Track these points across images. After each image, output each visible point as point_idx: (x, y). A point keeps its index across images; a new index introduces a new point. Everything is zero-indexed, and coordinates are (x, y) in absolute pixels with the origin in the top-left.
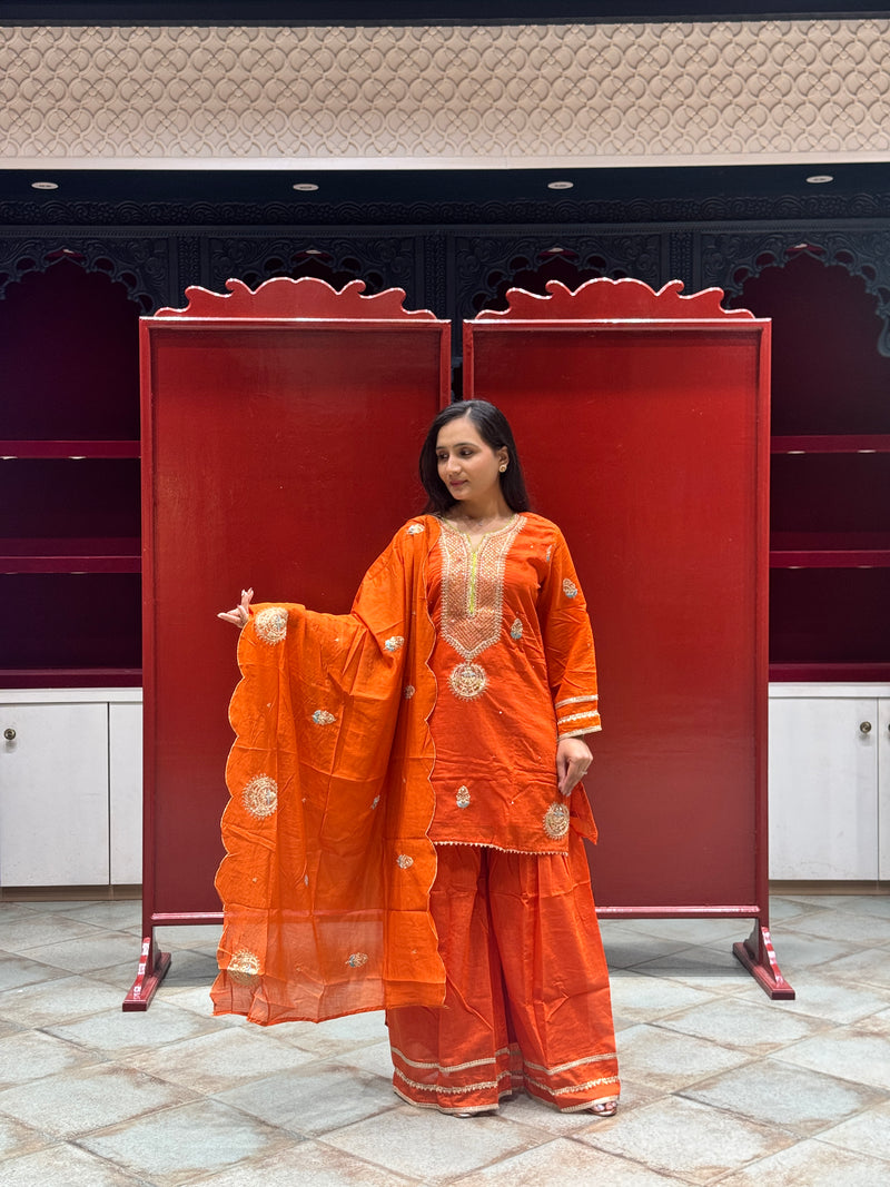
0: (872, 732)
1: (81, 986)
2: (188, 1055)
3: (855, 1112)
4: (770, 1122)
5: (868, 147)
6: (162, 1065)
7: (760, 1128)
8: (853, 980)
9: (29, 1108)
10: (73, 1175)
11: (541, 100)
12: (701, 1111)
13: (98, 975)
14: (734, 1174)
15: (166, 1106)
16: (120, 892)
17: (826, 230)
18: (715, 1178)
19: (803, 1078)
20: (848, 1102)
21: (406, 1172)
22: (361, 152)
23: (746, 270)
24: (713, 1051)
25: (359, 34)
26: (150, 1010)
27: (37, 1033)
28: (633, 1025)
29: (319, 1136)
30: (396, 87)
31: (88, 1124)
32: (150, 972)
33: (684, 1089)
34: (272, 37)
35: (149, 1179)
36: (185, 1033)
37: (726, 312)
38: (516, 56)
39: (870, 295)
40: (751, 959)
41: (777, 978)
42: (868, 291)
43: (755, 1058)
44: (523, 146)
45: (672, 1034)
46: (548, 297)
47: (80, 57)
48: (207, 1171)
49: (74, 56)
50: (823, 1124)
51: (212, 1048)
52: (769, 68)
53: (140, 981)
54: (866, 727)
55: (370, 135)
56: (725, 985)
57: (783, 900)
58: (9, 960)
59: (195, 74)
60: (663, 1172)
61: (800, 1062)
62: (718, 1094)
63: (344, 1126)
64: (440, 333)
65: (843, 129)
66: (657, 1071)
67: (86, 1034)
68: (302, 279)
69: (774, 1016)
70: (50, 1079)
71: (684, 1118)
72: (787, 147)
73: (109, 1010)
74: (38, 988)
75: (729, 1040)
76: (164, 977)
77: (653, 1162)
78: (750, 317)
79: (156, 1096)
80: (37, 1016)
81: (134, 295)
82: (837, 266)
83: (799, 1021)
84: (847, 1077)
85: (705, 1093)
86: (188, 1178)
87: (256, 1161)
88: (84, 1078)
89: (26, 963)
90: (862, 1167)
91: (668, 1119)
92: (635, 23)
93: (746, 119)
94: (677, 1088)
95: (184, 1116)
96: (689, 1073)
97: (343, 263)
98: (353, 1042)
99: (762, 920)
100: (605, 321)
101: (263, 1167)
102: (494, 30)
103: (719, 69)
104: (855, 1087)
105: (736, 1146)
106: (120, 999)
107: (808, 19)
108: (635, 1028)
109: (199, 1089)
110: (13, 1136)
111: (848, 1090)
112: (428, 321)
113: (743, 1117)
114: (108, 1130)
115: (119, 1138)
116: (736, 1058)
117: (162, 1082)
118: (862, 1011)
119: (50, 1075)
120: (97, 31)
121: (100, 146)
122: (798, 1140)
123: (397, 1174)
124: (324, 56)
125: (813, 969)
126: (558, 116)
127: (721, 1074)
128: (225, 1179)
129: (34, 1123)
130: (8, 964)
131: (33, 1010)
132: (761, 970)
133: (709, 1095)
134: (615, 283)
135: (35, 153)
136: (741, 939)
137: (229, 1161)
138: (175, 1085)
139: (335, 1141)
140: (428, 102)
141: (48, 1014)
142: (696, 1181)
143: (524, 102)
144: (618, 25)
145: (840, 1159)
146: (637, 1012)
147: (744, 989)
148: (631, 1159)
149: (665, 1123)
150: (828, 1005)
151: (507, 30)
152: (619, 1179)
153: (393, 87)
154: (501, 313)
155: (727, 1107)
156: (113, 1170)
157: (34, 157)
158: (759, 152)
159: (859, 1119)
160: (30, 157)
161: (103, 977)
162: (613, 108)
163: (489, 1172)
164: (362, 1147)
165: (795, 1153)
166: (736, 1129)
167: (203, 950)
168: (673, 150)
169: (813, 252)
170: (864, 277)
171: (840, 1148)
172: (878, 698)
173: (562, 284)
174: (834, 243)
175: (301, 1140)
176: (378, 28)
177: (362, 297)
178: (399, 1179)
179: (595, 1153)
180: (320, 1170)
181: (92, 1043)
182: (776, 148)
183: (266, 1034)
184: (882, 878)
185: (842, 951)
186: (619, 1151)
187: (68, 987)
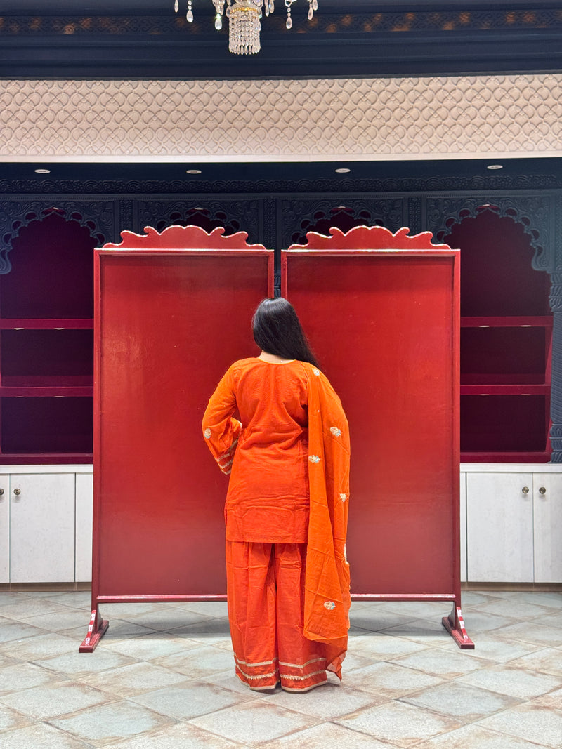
0: (529, 493)
1: (55, 638)
2: (115, 677)
3: (499, 710)
4: (449, 715)
5: (522, 149)
6: (100, 682)
7: (443, 718)
8: (511, 638)
9: (22, 705)
10: (46, 739)
11: (331, 122)
12: (410, 709)
13: (65, 632)
14: (424, 742)
15: (101, 704)
16: (80, 586)
17: (500, 196)
18: (413, 744)
19: (472, 691)
20: (498, 704)
21: (236, 740)
22: (225, 152)
23: (453, 219)
24: (421, 676)
25: (225, 84)
26: (94, 652)
27: (29, 664)
28: (377, 662)
29: (187, 720)
30: (246, 115)
31: (55, 713)
32: (95, 631)
33: (402, 697)
34: (174, 86)
35: (89, 742)
36: (114, 665)
37: (434, 245)
38: (316, 97)
39: (527, 234)
40: (451, 626)
41: (464, 637)
42: (525, 232)
43: (446, 681)
44: (320, 148)
45: (399, 667)
46: (330, 237)
47: (63, 98)
48: (122, 738)
49: (59, 97)
50: (480, 716)
51: (129, 673)
52: (463, 103)
53: (89, 635)
54: (525, 490)
55: (231, 143)
56: (435, 641)
57: (476, 594)
58: (14, 624)
59: (130, 108)
60: (384, 741)
61: (473, 683)
62: (422, 700)
63: (203, 715)
64: (268, 257)
65: (507, 139)
66: (388, 687)
67: (56, 664)
68: (188, 226)
69: (461, 658)
70: (35, 689)
71: (400, 713)
72: (474, 149)
73: (71, 652)
74: (30, 639)
75: (433, 671)
76: (104, 634)
77: (378, 735)
78: (448, 248)
79: (96, 698)
80: (29, 655)
81: (94, 234)
82: (507, 218)
83: (475, 661)
84: (499, 692)
85: (414, 699)
86: (111, 741)
87: (150, 733)
88: (55, 688)
89: (24, 626)
90: (499, 739)
91: (391, 713)
92: (385, 78)
93: (450, 133)
94: (398, 697)
95: (110, 709)
96: (406, 688)
97: (216, 215)
98: (212, 670)
99: (457, 603)
100: (364, 250)
101: (154, 736)
102: (303, 82)
103: (434, 104)
104: (503, 697)
105: (427, 728)
106: (78, 646)
107: (486, 75)
108: (377, 664)
109: (121, 695)
110: (12, 719)
111: (498, 698)
112: (261, 250)
113: (434, 712)
114: (67, 716)
115: (73, 720)
116: (436, 681)
117: (100, 691)
118: (513, 656)
119: (35, 687)
120: (73, 83)
121: (75, 149)
122: (464, 725)
123: (231, 740)
124: (204, 97)
125: (487, 632)
126: (341, 131)
127: (424, 689)
128: (132, 742)
129: (24, 712)
130: (13, 626)
131: (27, 651)
132: (456, 632)
133: (415, 700)
134: (370, 229)
135: (36, 153)
136: (447, 615)
137: (135, 733)
138: (106, 693)
139: (196, 723)
140: (264, 123)
141: (35, 654)
142: (402, 745)
143: (320, 123)
144: (375, 79)
145: (487, 735)
146: (380, 655)
147: (446, 643)
148: (366, 734)
149: (388, 714)
150: (494, 653)
151: (311, 82)
152: (358, 744)
153: (244, 115)
154: (303, 246)
155: (426, 707)
156: (69, 737)
157: (36, 155)
158: (457, 152)
159: (502, 714)
160: (34, 155)
161: (69, 634)
162: (372, 127)
163: (283, 740)
164: (212, 726)
165: (461, 732)
166: (430, 719)
167: (128, 619)
168: (407, 151)
169: (493, 209)
170: (523, 224)
171: (488, 729)
172: (533, 473)
173: (339, 230)
174: (505, 204)
175: (177, 722)
176: (235, 81)
177: (223, 236)
178: (231, 743)
179: (346, 730)
180: (187, 738)
181: (60, 670)
182: (467, 149)
183: (161, 666)
184: (536, 581)
185: (507, 623)
186: (360, 730)
187: (48, 639)
